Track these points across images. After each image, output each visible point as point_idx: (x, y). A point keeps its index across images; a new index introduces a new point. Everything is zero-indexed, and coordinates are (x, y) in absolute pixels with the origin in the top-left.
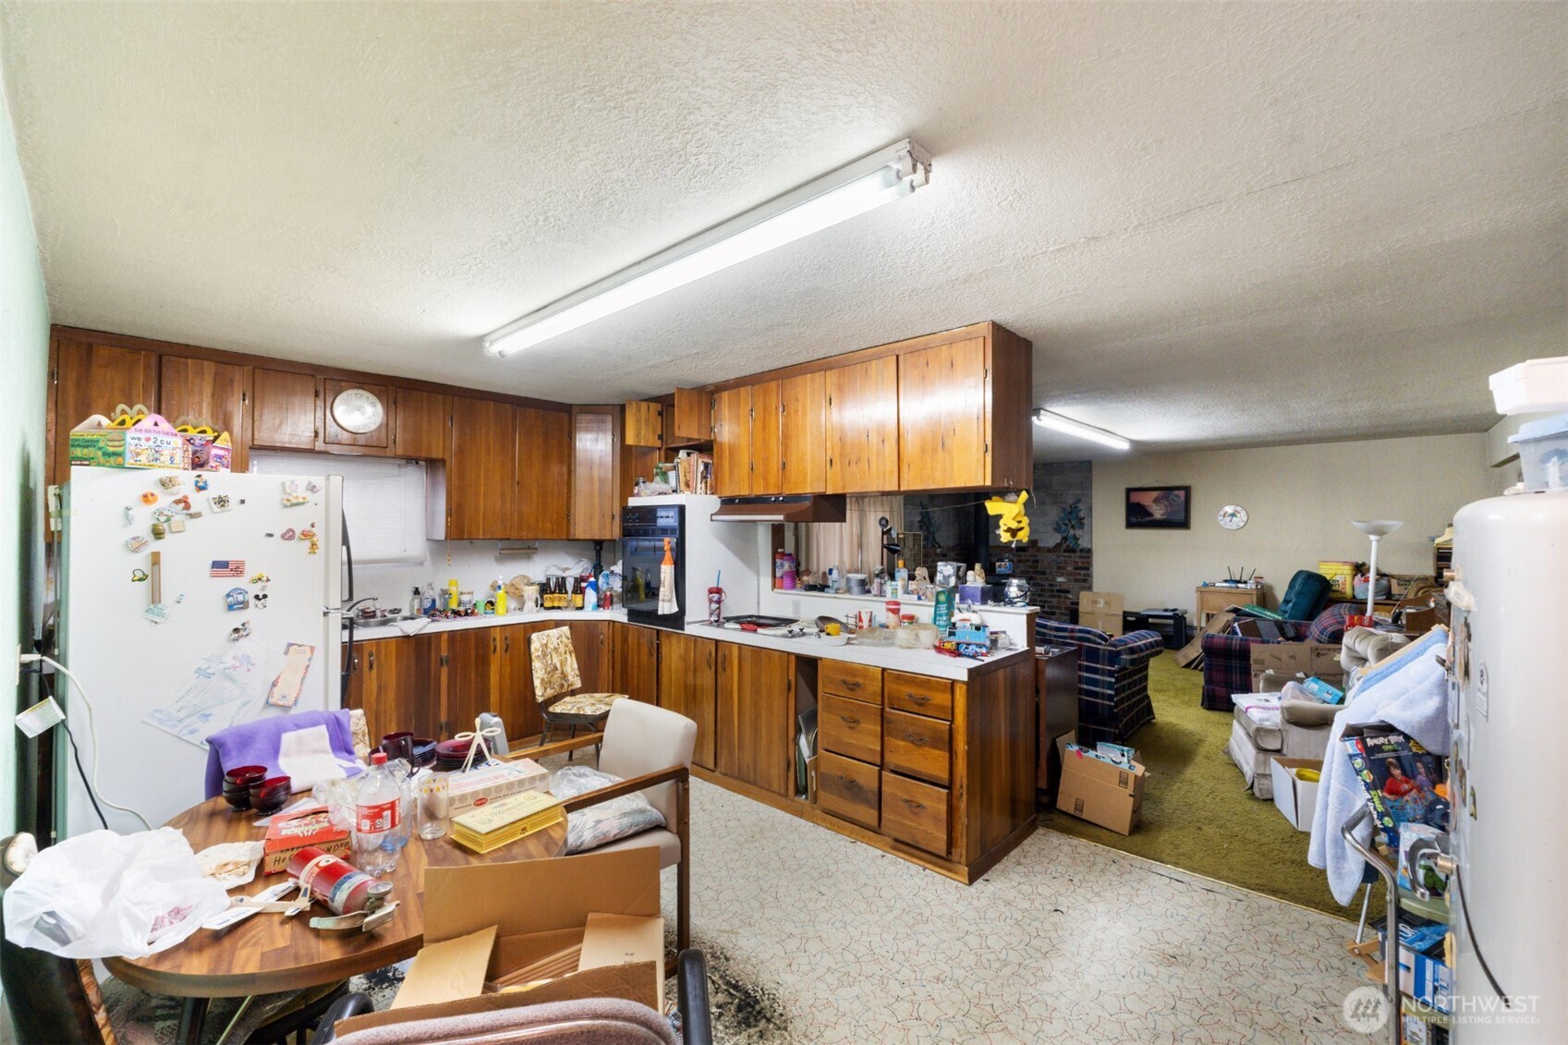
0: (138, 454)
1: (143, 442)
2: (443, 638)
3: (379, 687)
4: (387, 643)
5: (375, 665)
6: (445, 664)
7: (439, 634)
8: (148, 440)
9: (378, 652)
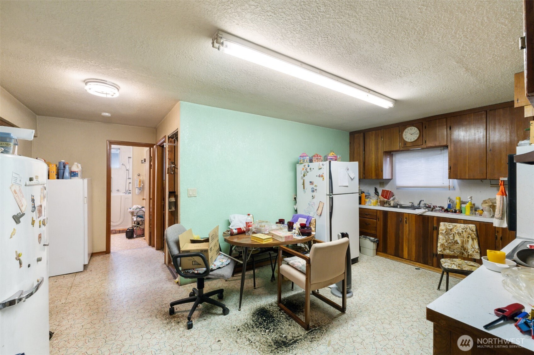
0: (301, 161)
1: (301, 159)
2: (434, 219)
3: (409, 230)
4: (412, 215)
5: (407, 222)
6: (435, 229)
7: (433, 217)
8: (302, 158)
9: (409, 217)
